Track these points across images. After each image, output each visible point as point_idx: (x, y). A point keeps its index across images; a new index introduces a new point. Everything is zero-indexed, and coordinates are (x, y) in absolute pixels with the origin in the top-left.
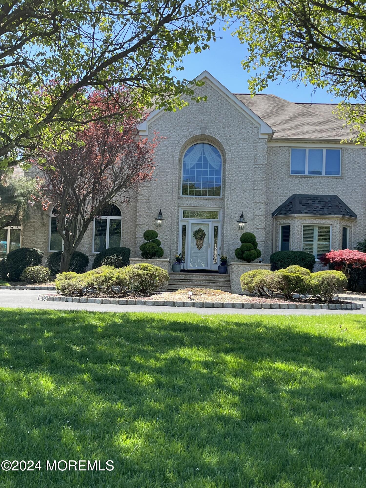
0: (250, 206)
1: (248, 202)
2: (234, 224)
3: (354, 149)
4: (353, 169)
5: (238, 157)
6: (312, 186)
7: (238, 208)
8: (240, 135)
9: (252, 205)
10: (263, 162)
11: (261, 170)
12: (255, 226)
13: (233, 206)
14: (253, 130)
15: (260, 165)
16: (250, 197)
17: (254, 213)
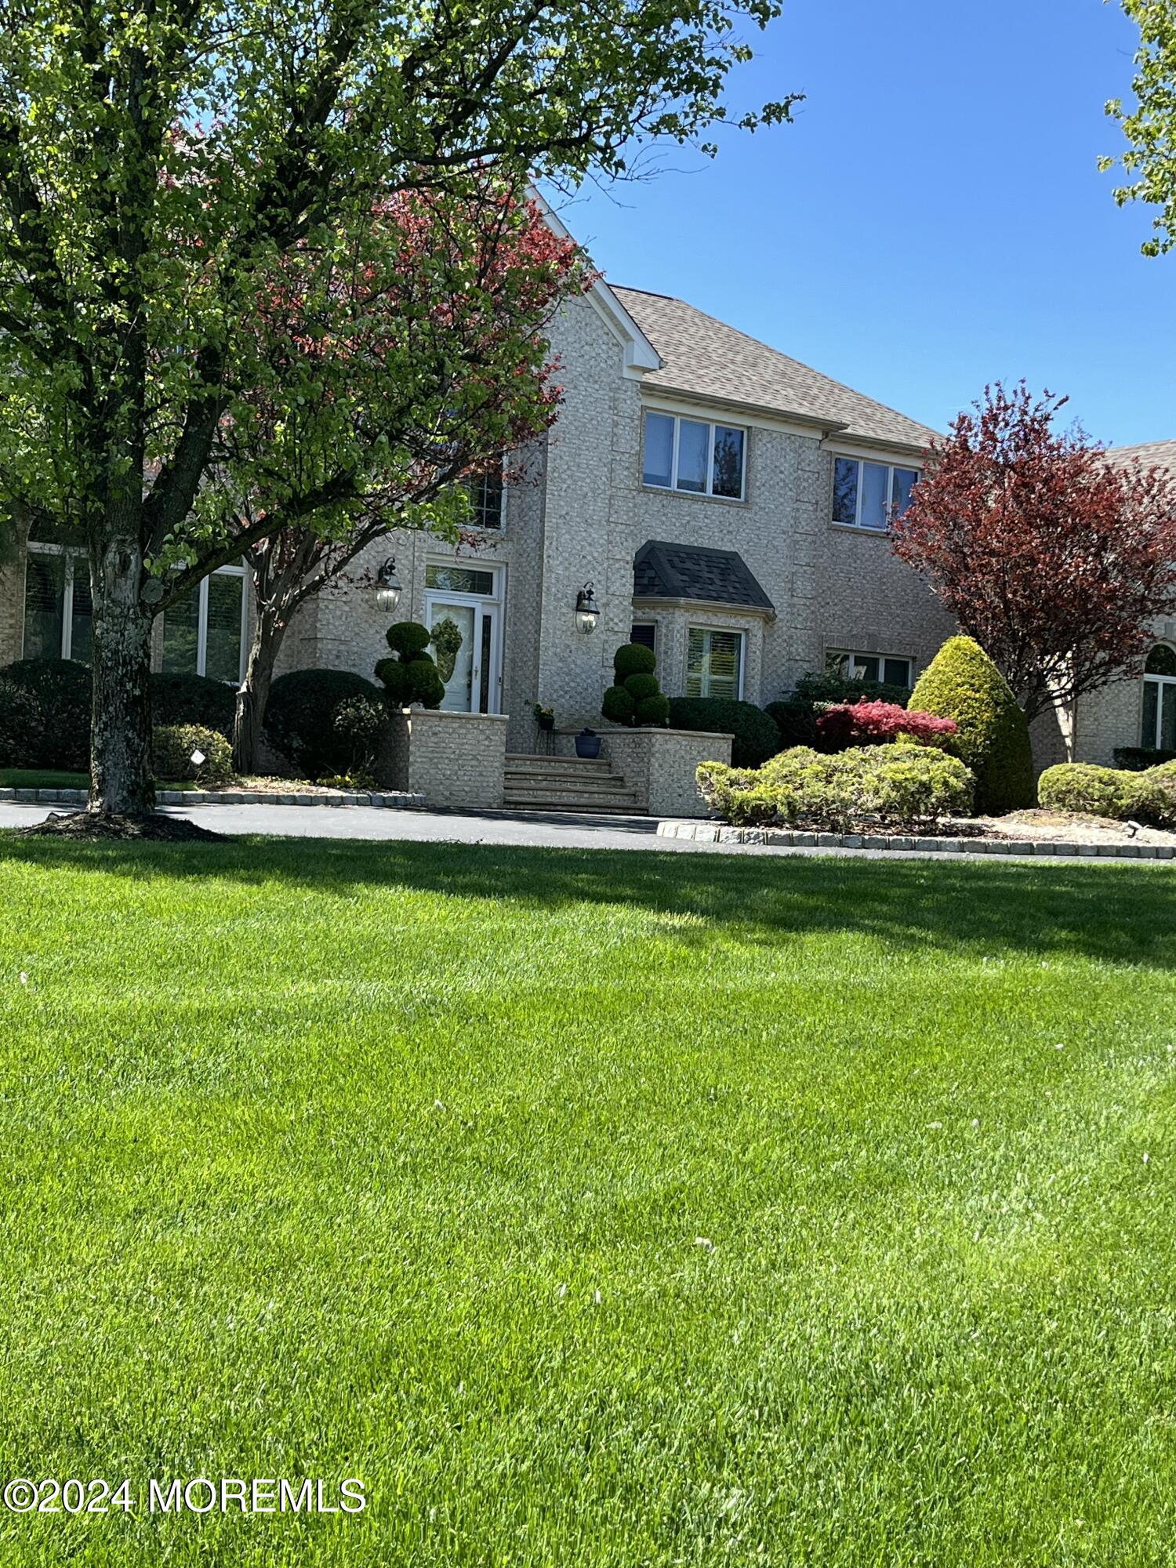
0: (600, 568)
1: (596, 555)
2: (564, 614)
3: (774, 435)
4: (771, 486)
5: (576, 423)
6: (688, 522)
7: (573, 569)
8: (581, 360)
9: (605, 565)
10: (632, 447)
11: (627, 468)
12: (611, 624)
13: (561, 563)
14: (611, 353)
15: (623, 453)
16: (601, 541)
17: (608, 587)
